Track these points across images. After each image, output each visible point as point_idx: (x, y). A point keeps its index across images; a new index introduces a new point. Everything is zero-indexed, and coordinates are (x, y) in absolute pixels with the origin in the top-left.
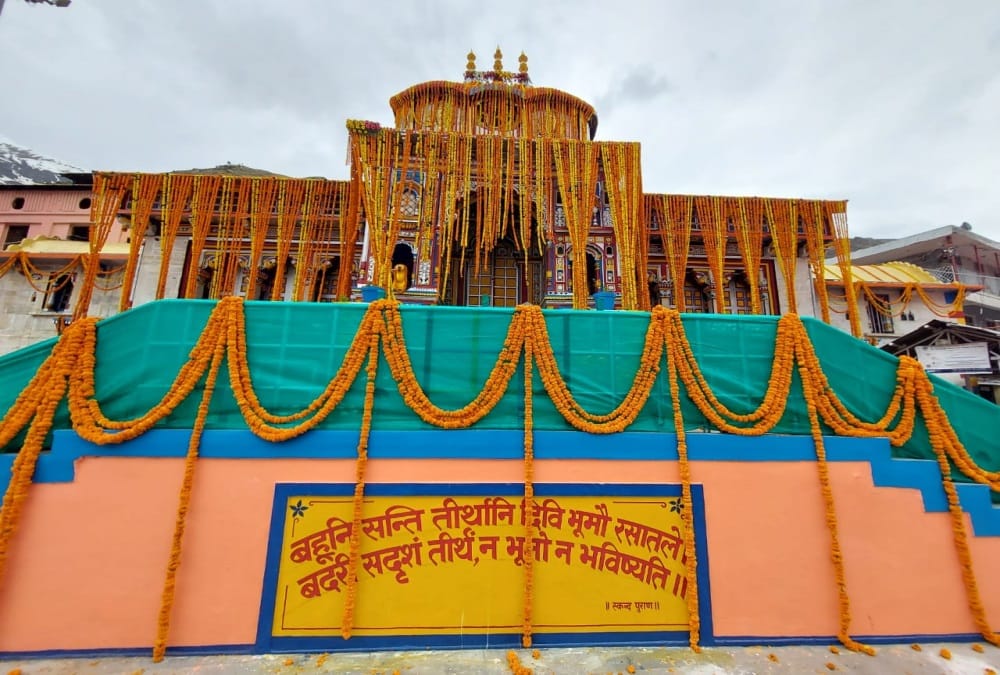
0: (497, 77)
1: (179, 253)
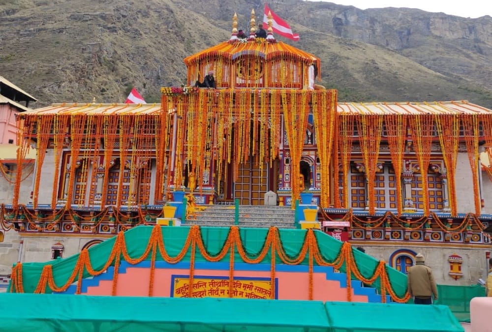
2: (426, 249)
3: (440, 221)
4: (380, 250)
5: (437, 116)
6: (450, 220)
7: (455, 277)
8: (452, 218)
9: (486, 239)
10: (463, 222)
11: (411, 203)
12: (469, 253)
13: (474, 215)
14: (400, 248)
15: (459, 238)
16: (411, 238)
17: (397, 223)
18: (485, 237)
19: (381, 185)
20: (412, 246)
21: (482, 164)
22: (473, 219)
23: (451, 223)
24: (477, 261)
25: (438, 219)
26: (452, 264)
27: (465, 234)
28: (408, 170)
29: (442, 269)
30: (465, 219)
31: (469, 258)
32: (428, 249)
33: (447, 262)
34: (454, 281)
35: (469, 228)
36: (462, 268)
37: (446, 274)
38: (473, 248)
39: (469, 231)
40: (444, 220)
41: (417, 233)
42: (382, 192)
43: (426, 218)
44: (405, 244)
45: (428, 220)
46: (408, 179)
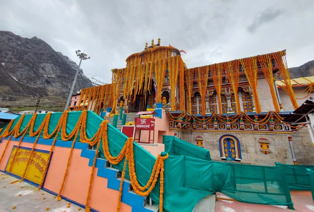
0: (152, 47)
1: (94, 103)
2: (242, 134)
3: (249, 117)
4: (213, 135)
5: (241, 60)
6: (256, 117)
7: (265, 152)
8: (257, 115)
9: (287, 128)
10: (266, 117)
11: (231, 109)
12: (274, 137)
13: (274, 112)
14: (225, 134)
15: (265, 127)
16: (232, 128)
17: (221, 120)
18: (286, 127)
19: (215, 102)
20: (232, 132)
21: (277, 85)
22: (274, 115)
23: (257, 118)
24: (281, 142)
25: (247, 116)
26: (261, 144)
27: (269, 125)
28: (228, 92)
29: (254, 147)
30: (267, 115)
31: (274, 140)
32: (243, 134)
33: (257, 142)
34: (265, 154)
35: (271, 121)
36: (270, 146)
37: (258, 150)
38: (277, 134)
39: (272, 123)
40: (252, 117)
41: (235, 125)
42: (215, 106)
43: (238, 115)
44: (228, 132)
45: (240, 117)
46: (228, 97)
